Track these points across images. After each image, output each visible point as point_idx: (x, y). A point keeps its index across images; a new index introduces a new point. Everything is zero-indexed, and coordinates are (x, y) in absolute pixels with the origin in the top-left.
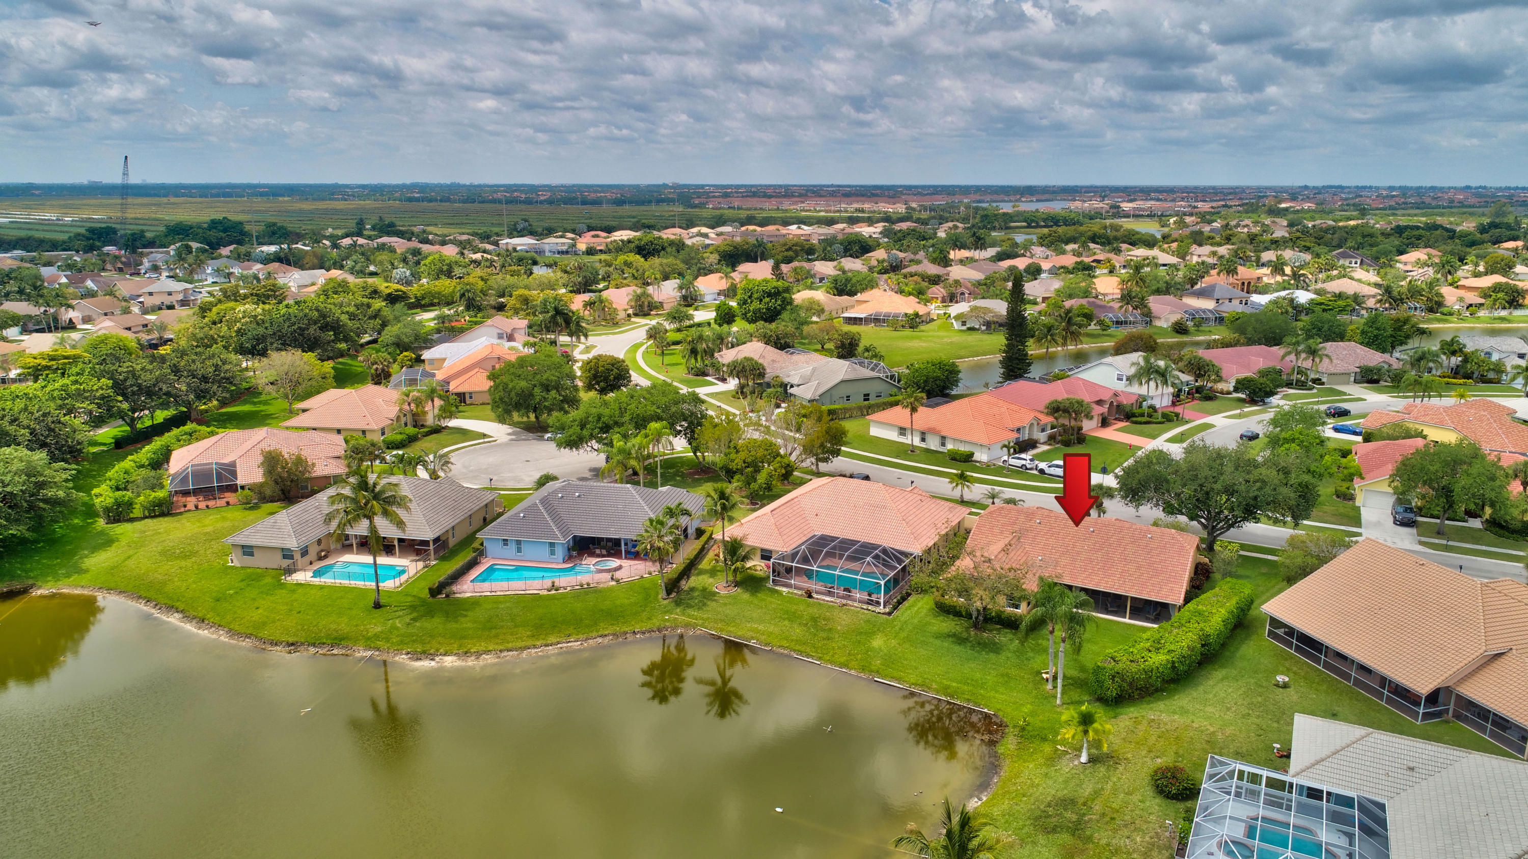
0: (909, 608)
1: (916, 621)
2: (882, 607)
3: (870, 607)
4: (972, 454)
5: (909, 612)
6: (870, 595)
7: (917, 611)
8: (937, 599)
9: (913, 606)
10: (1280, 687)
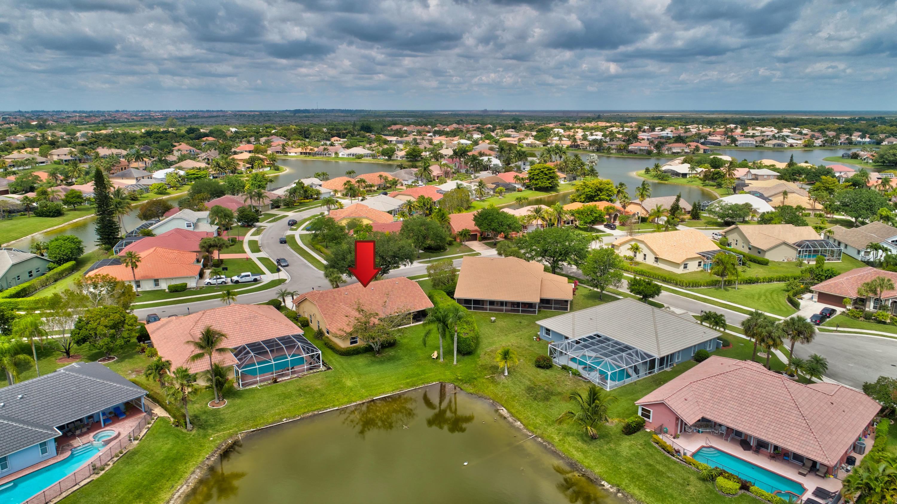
1: (347, 365)
2: (321, 367)
3: (315, 371)
4: (186, 285)
5: (334, 363)
7: (338, 361)
10: (494, 322)
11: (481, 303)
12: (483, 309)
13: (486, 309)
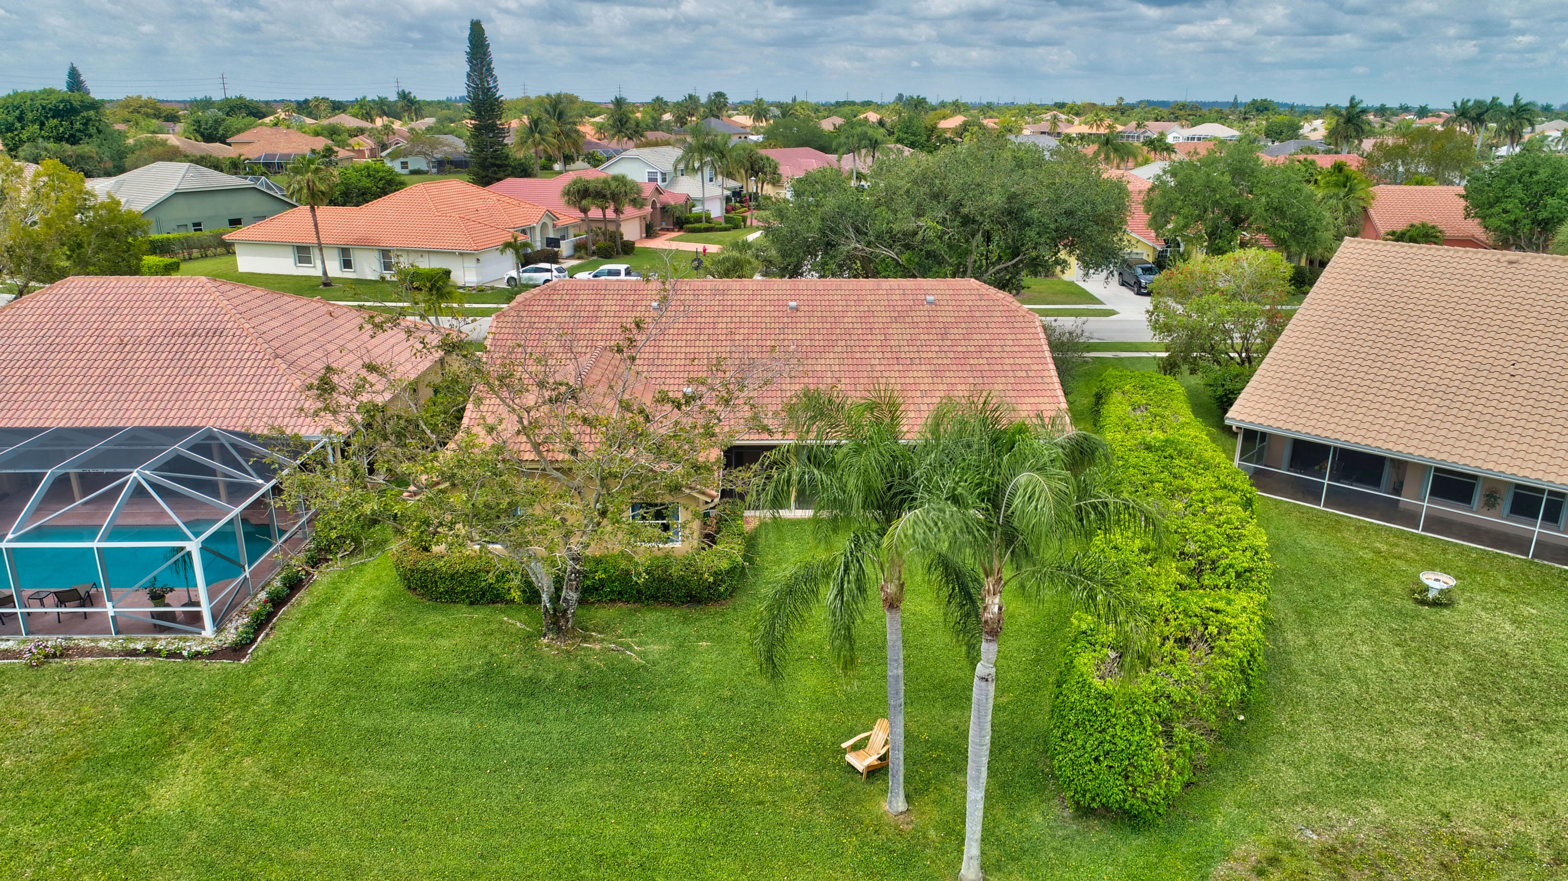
0: (315, 610)
1: (339, 656)
2: (209, 630)
3: (163, 642)
4: (448, 273)
5: (313, 625)
6: (157, 597)
7: (344, 616)
8: (408, 563)
9: (328, 600)
10: (1436, 603)
11: (1387, 475)
12: (1391, 511)
13: (1411, 518)
